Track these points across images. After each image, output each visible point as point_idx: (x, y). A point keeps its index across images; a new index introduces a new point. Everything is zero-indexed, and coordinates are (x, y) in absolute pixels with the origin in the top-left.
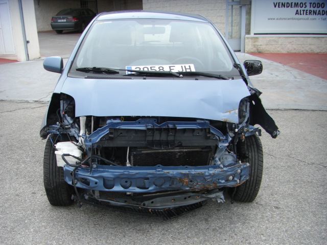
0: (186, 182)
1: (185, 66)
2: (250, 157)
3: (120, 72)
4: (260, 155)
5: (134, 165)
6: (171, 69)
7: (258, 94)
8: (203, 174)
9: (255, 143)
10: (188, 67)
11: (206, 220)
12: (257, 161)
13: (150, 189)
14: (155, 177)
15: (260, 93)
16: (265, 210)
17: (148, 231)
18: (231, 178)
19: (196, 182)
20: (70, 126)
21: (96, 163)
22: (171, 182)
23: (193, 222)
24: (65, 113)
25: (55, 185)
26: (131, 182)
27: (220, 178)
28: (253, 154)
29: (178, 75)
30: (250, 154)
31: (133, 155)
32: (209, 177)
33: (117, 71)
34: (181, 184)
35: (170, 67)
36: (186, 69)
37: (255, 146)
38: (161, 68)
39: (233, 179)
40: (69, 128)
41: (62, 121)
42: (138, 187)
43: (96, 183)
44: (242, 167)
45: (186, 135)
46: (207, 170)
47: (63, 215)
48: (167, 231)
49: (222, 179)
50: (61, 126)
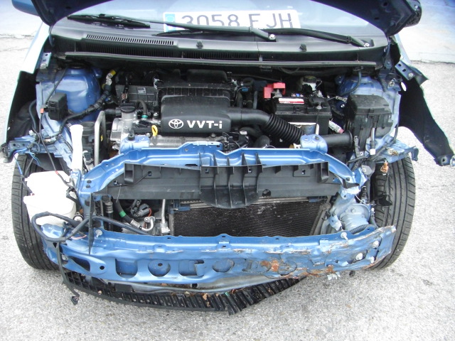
0: (275, 267)
1: (280, 15)
2: (392, 199)
3: (151, 25)
4: (409, 194)
5: (176, 235)
6: (252, 21)
7: (418, 79)
8: (307, 254)
9: (402, 171)
10: (285, 17)
11: (305, 309)
12: (403, 206)
13: (205, 277)
14: (216, 258)
15: (424, 79)
16: (407, 287)
17: (201, 334)
18: (360, 256)
19: (294, 266)
20: (54, 139)
21: (102, 227)
22: (246, 264)
23: (281, 314)
24: (46, 110)
25: (34, 242)
26: (169, 266)
27: (341, 258)
28: (398, 193)
29: (265, 35)
30: (393, 193)
31: (172, 212)
32: (319, 258)
33: (146, 23)
34: (266, 268)
35: (250, 15)
36: (281, 21)
37: (403, 177)
38: (233, 18)
39: (364, 258)
40: (54, 143)
41: (39, 127)
42: (183, 274)
43: (102, 268)
44: (382, 236)
45: (279, 174)
46: (316, 243)
47: (52, 290)
48: (234, 334)
49: (343, 260)
50: (37, 140)
